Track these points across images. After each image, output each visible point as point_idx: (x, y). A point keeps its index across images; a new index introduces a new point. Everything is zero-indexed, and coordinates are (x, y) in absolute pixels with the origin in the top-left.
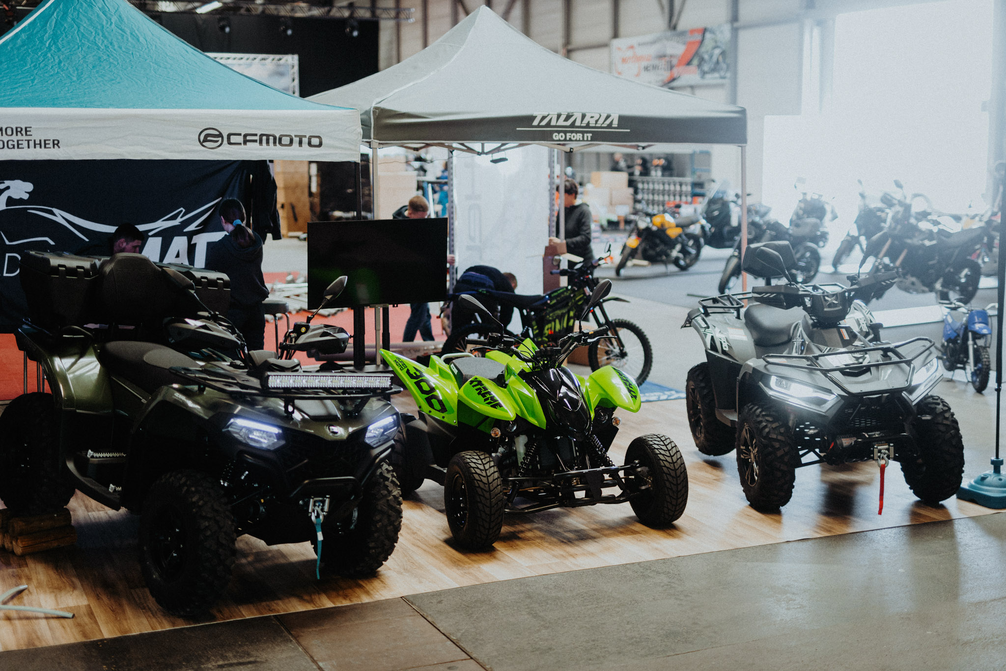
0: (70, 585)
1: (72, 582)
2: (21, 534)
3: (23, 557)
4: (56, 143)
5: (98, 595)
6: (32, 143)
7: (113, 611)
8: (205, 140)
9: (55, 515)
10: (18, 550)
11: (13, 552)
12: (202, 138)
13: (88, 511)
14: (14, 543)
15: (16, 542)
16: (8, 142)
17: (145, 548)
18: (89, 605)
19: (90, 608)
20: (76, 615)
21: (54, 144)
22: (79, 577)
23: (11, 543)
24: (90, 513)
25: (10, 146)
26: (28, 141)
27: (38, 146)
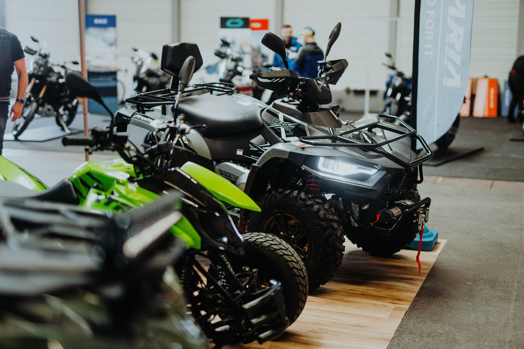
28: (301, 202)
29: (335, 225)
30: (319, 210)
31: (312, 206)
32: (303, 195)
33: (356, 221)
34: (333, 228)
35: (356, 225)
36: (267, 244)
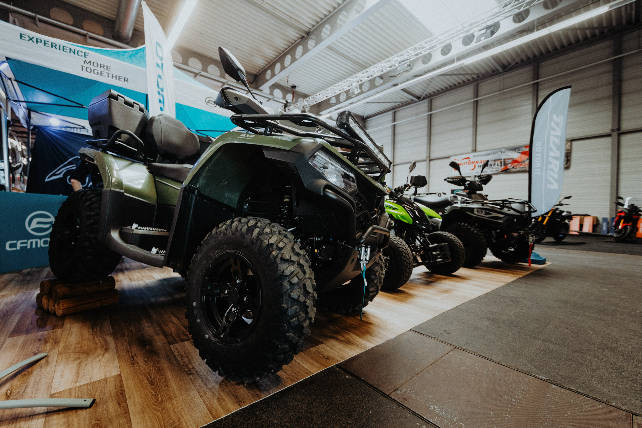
0: (102, 346)
1: (106, 341)
2: (64, 297)
3: (63, 318)
4: (126, 80)
5: (133, 357)
6: (110, 76)
7: (152, 383)
8: (208, 102)
9: (101, 282)
10: (59, 312)
11: (55, 314)
12: (207, 101)
13: (131, 281)
14: (56, 306)
15: (58, 305)
16: (94, 70)
17: (195, 304)
18: (120, 375)
19: (121, 380)
20: (97, 401)
21: (125, 80)
22: (115, 335)
23: (54, 306)
24: (132, 283)
25: (95, 73)
26: (108, 74)
27: (114, 78)
28: (465, 227)
29: (482, 237)
30: (474, 230)
31: (470, 229)
32: (466, 225)
33: (494, 239)
34: (481, 238)
35: (494, 241)
36: (451, 238)
